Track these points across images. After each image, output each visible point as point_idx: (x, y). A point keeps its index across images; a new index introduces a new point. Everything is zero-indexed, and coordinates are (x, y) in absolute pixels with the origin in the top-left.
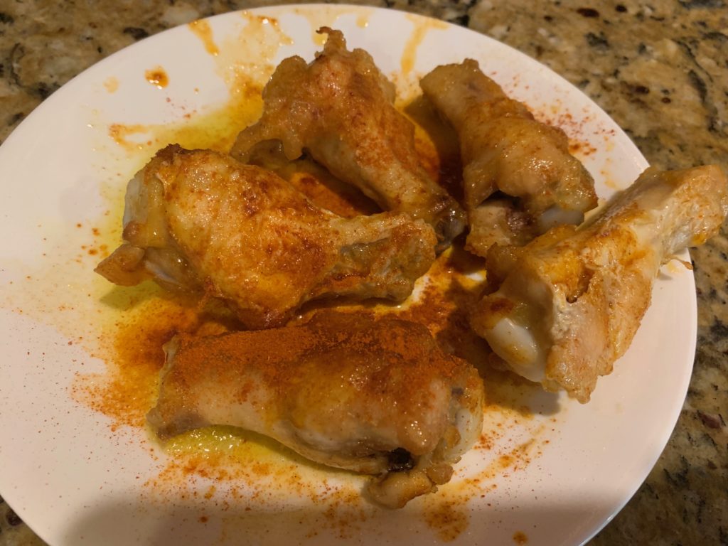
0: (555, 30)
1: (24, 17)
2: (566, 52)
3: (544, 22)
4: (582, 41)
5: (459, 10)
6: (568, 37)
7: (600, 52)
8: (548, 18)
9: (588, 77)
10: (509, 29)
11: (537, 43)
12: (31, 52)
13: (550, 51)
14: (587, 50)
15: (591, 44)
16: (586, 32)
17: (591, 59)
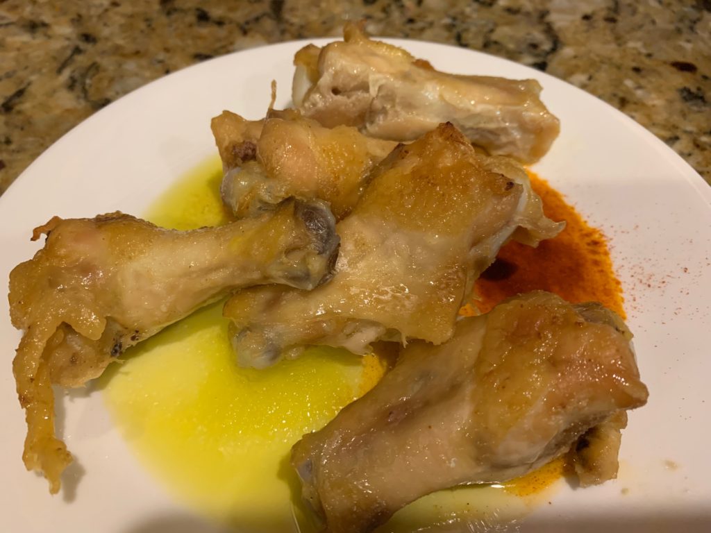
0: (643, 82)
1: (107, 39)
2: (654, 106)
3: (631, 73)
4: (674, 95)
5: (537, 56)
6: (658, 90)
7: (695, 108)
8: (637, 70)
9: (679, 133)
10: (590, 78)
11: (621, 95)
12: (105, 70)
13: (635, 103)
14: (679, 105)
15: (685, 99)
16: (681, 87)
17: (684, 115)
